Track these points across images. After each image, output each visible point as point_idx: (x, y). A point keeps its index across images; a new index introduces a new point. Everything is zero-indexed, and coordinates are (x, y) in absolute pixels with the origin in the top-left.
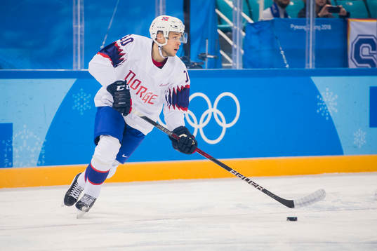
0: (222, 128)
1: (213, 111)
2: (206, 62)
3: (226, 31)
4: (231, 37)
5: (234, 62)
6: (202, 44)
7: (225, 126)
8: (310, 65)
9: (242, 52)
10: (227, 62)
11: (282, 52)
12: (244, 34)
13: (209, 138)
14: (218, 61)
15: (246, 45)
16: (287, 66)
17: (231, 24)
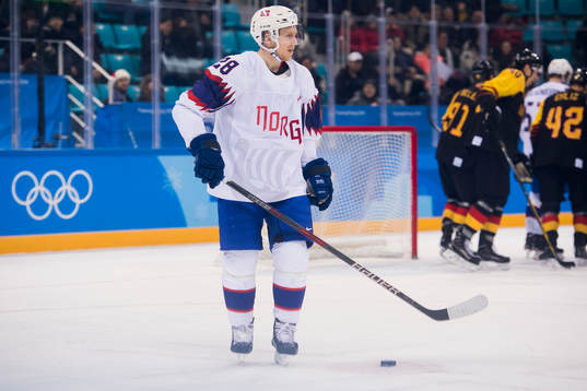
0: (75, 204)
1: (67, 187)
2: (60, 143)
3: (79, 114)
4: (83, 120)
5: (86, 143)
6: (56, 126)
7: (78, 201)
8: (157, 145)
9: (94, 133)
10: (79, 142)
11: (131, 133)
12: (95, 117)
13: (64, 213)
14: (72, 142)
15: (97, 126)
16: (136, 146)
17: (82, 108)
